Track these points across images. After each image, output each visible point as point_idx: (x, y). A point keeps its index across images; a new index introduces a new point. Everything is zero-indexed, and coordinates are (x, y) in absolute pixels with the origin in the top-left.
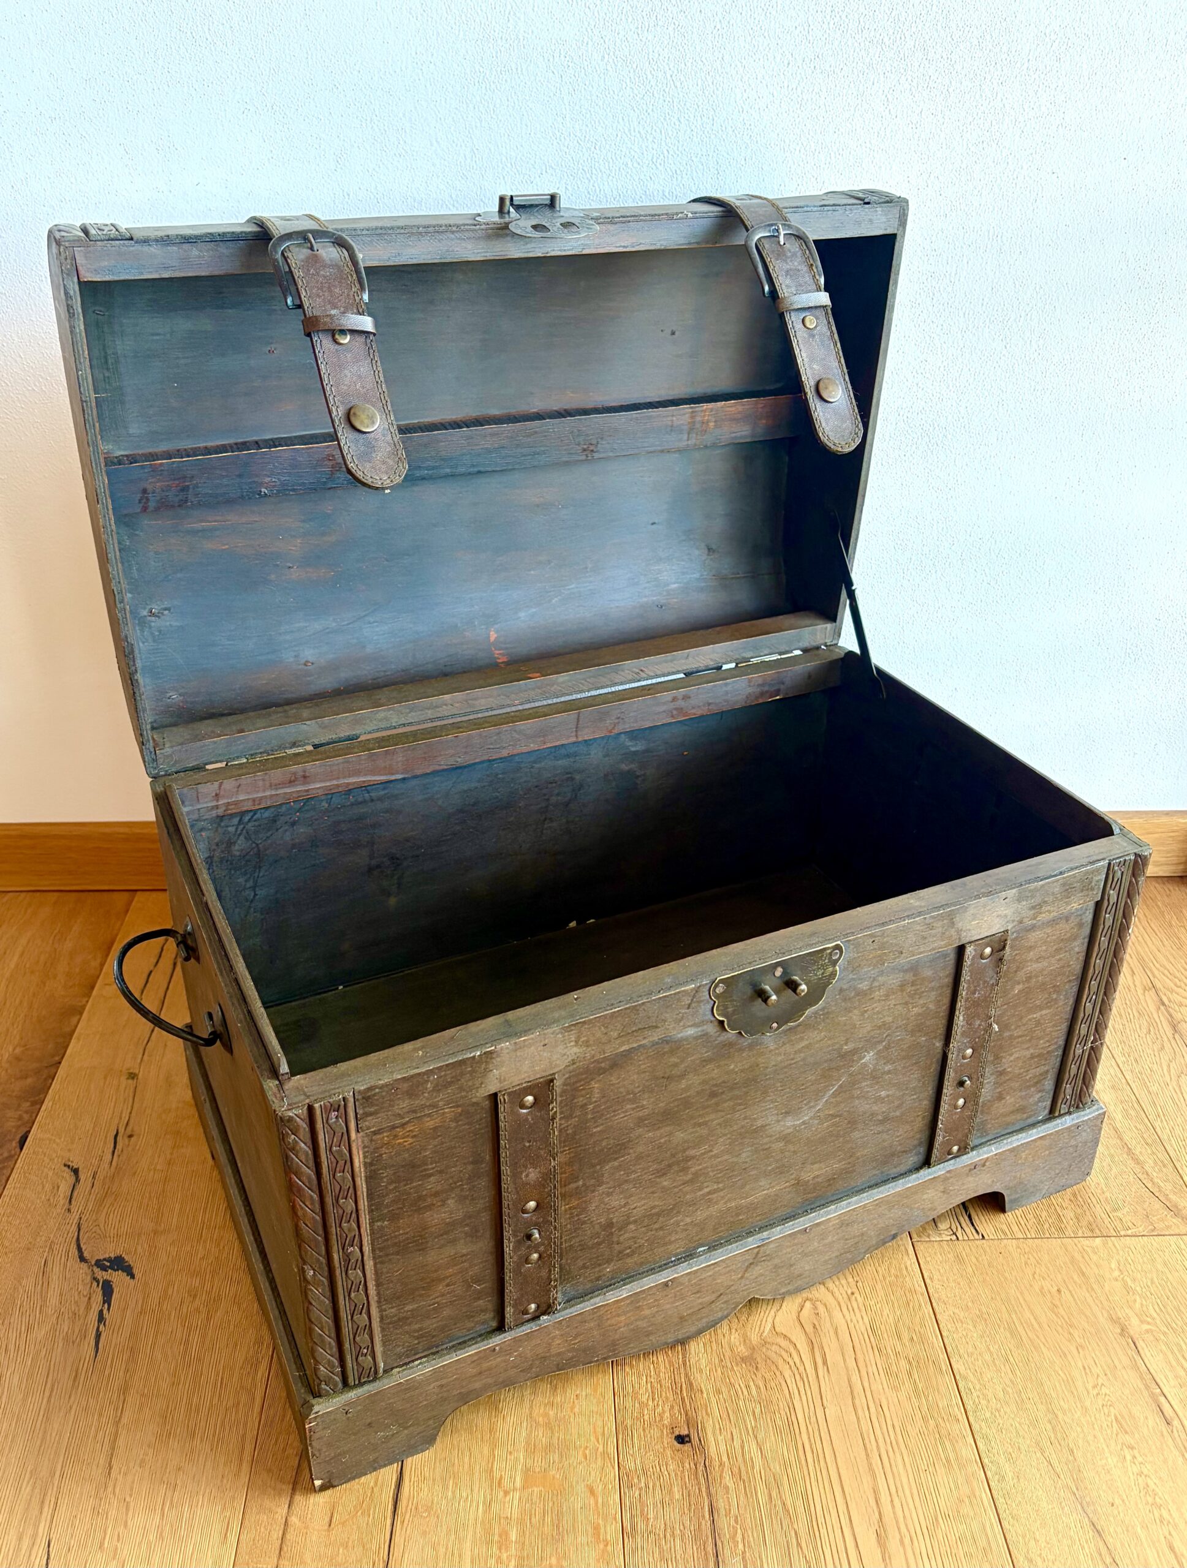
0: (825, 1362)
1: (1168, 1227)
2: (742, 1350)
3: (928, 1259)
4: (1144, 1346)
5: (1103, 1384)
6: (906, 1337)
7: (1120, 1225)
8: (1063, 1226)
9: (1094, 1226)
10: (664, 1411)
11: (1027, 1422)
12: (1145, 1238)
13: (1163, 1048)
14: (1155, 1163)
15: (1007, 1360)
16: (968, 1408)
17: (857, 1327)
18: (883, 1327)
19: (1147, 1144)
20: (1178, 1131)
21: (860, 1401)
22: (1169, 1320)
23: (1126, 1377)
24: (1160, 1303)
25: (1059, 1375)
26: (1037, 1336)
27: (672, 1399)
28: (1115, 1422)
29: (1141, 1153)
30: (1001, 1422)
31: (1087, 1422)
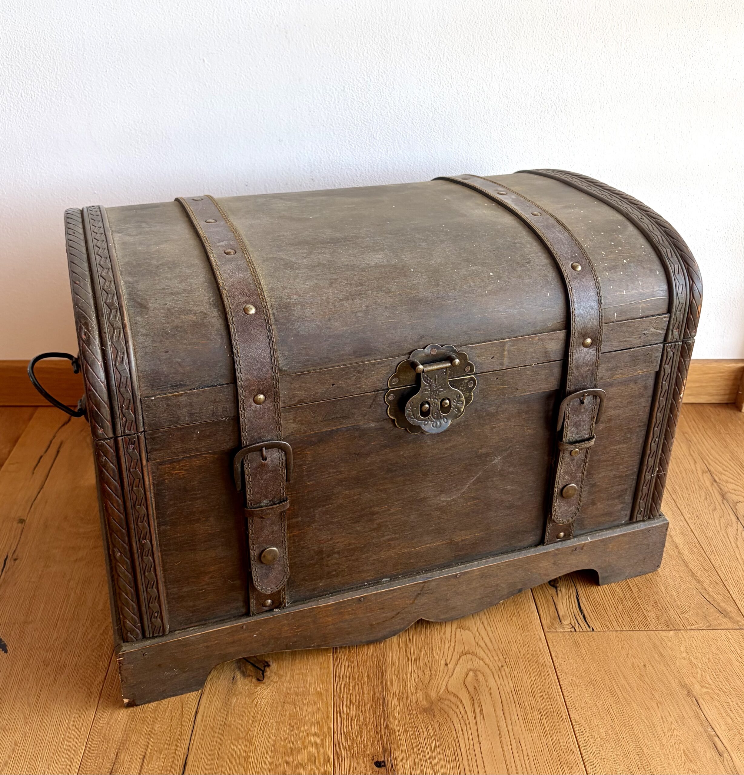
0: (481, 712)
1: (720, 624)
2: (424, 703)
3: (555, 644)
4: (704, 703)
5: (674, 729)
6: (538, 695)
7: (687, 622)
8: (648, 623)
9: (669, 623)
10: (367, 745)
11: (622, 754)
12: (704, 631)
13: (715, 509)
14: (711, 582)
15: (609, 712)
16: (581, 744)
17: (505, 689)
18: (522, 689)
19: (705, 570)
20: (726, 562)
21: (506, 739)
22: (721, 686)
23: (691, 724)
24: (714, 675)
25: (645, 722)
26: (629, 696)
27: (374, 736)
28: (683, 754)
29: (701, 575)
30: (603, 754)
31: (664, 755)
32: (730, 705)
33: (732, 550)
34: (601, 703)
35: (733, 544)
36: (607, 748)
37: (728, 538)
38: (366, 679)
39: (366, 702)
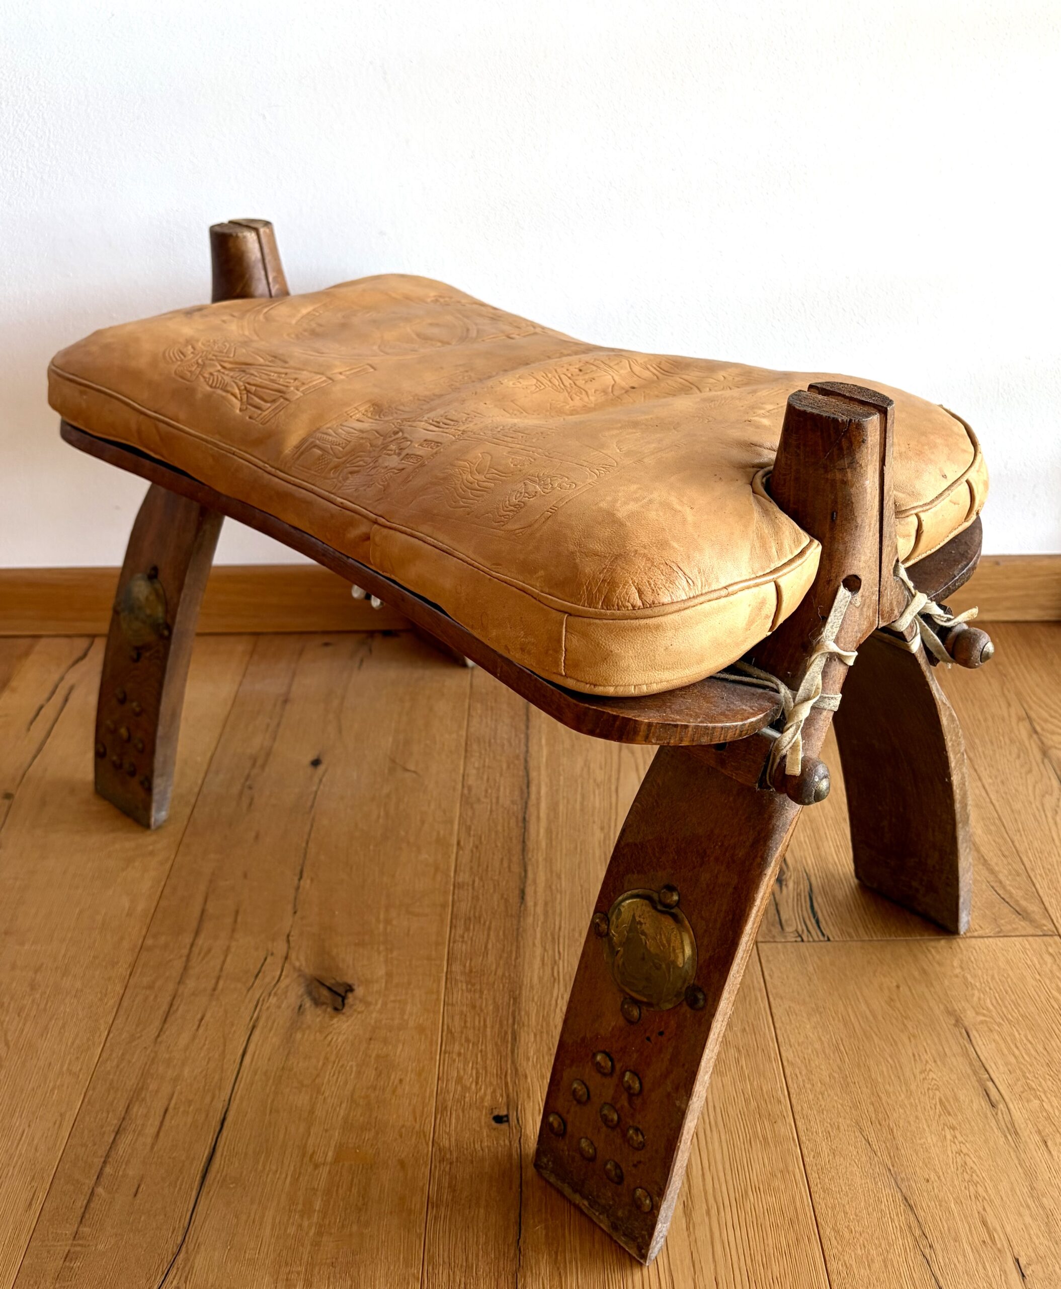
1: (1015, 929)
3: (768, 958)
4: (977, 1036)
5: (931, 1070)
6: (736, 1027)
10: (485, 1094)
11: (850, 1104)
12: (990, 940)
13: (1031, 771)
14: (1010, 873)
15: (837, 1048)
16: (792, 1091)
19: (1004, 856)
20: (1036, 844)
22: (1005, 1012)
23: (955, 1063)
24: (998, 998)
25: (888, 1061)
26: (870, 1027)
27: (495, 1083)
28: (938, 1103)
29: (996, 864)
30: (823, 1103)
31: (911, 1104)
32: (1015, 1039)
33: (1047, 828)
34: (828, 1036)
35: (1050, 820)
36: (829, 1095)
37: (1044, 811)
38: (491, 1008)
39: (489, 1037)
